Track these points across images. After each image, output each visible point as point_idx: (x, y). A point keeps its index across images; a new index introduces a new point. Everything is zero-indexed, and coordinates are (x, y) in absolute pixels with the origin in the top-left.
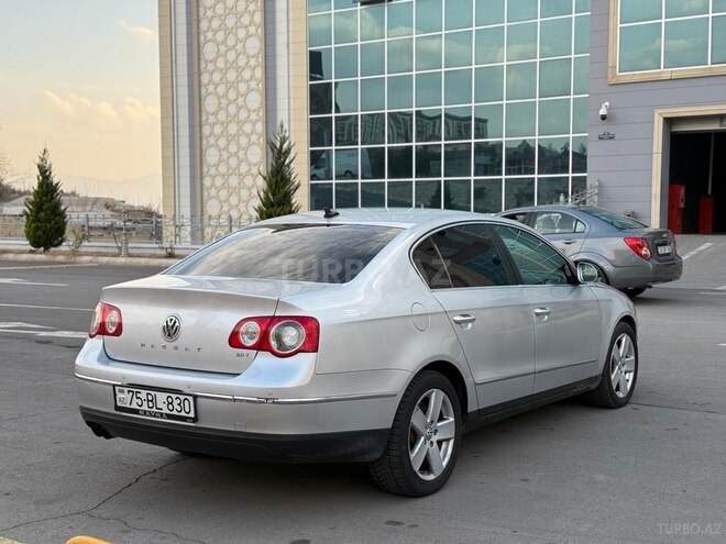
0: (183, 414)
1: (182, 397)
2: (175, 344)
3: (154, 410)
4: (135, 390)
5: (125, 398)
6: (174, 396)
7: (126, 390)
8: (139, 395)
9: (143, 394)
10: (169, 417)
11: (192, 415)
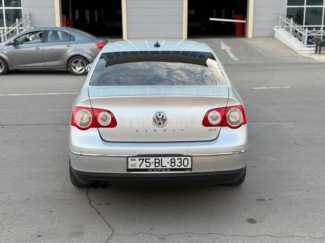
0: (182, 167)
1: (183, 158)
2: (164, 128)
3: (160, 167)
4: (145, 158)
5: (136, 164)
6: (176, 158)
7: (137, 159)
8: (147, 161)
9: (152, 160)
10: (171, 170)
11: (189, 167)
